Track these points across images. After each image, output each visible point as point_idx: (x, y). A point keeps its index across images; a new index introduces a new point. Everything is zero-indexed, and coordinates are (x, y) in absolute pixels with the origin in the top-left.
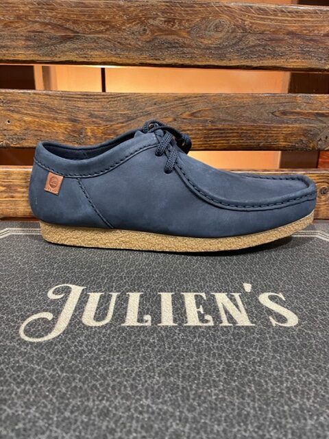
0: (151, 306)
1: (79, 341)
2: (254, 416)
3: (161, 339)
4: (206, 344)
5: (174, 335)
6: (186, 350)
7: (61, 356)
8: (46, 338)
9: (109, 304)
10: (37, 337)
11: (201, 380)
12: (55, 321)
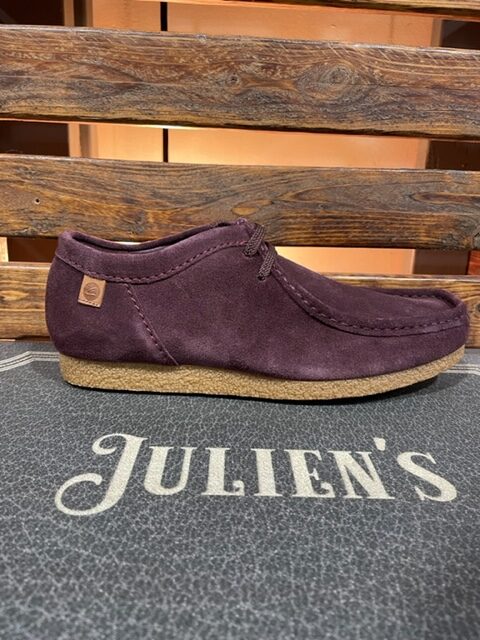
0: (241, 467)
1: (143, 515)
2: (403, 629)
3: (260, 516)
4: (326, 524)
5: (279, 510)
6: (298, 533)
7: (117, 536)
8: (94, 511)
9: (182, 463)
10: (81, 509)
11: (322, 576)
12: (105, 485)
